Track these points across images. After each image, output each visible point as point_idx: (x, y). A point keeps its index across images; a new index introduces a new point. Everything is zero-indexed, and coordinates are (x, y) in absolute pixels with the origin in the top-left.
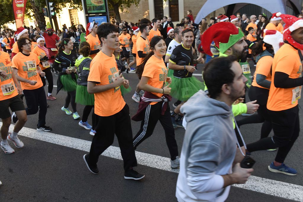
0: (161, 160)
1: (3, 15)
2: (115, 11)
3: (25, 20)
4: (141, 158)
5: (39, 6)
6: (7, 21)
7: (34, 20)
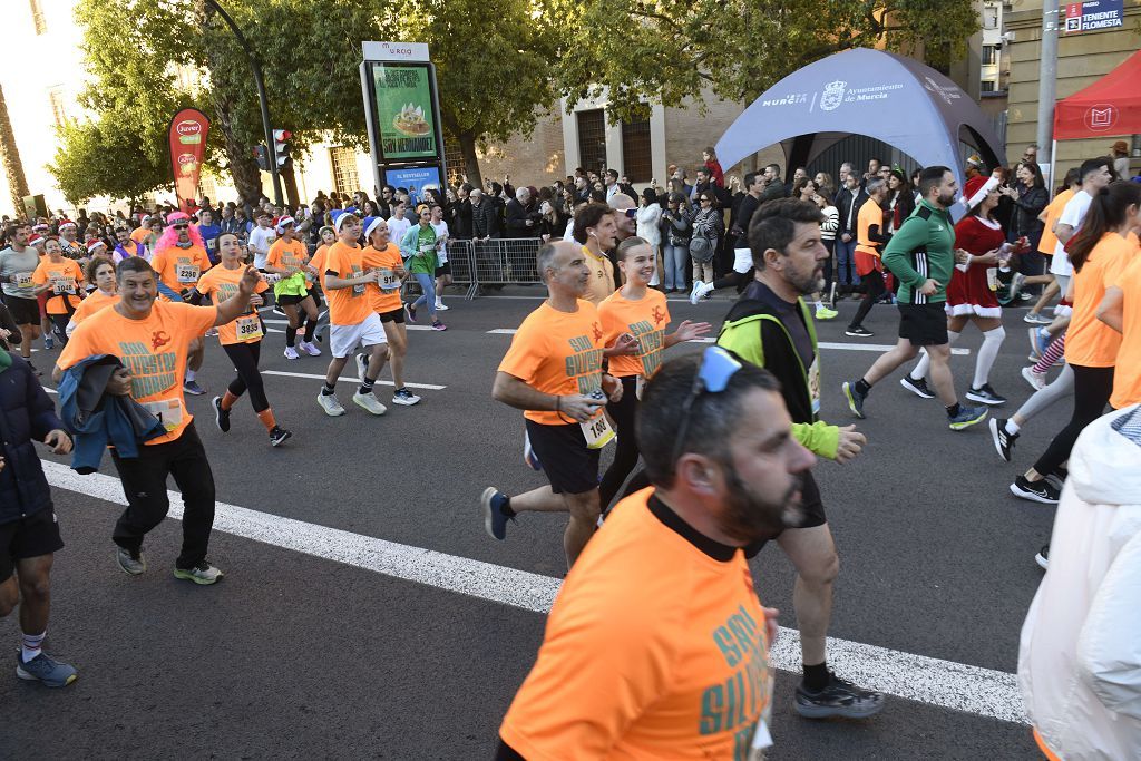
1: (141, 167)
2: (463, 153)
3: (203, 179)
5: (243, 140)
6: (152, 185)
7: (230, 180)
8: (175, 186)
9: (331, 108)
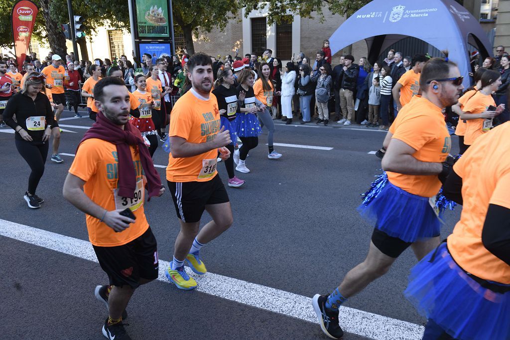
0: (245, 288)
2: (185, 37)
4: (212, 283)
5: (56, 21)
7: (48, 45)
8: (14, 45)
9: (109, 5)
